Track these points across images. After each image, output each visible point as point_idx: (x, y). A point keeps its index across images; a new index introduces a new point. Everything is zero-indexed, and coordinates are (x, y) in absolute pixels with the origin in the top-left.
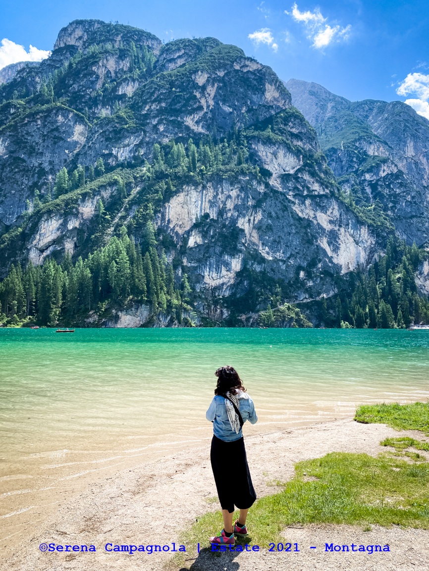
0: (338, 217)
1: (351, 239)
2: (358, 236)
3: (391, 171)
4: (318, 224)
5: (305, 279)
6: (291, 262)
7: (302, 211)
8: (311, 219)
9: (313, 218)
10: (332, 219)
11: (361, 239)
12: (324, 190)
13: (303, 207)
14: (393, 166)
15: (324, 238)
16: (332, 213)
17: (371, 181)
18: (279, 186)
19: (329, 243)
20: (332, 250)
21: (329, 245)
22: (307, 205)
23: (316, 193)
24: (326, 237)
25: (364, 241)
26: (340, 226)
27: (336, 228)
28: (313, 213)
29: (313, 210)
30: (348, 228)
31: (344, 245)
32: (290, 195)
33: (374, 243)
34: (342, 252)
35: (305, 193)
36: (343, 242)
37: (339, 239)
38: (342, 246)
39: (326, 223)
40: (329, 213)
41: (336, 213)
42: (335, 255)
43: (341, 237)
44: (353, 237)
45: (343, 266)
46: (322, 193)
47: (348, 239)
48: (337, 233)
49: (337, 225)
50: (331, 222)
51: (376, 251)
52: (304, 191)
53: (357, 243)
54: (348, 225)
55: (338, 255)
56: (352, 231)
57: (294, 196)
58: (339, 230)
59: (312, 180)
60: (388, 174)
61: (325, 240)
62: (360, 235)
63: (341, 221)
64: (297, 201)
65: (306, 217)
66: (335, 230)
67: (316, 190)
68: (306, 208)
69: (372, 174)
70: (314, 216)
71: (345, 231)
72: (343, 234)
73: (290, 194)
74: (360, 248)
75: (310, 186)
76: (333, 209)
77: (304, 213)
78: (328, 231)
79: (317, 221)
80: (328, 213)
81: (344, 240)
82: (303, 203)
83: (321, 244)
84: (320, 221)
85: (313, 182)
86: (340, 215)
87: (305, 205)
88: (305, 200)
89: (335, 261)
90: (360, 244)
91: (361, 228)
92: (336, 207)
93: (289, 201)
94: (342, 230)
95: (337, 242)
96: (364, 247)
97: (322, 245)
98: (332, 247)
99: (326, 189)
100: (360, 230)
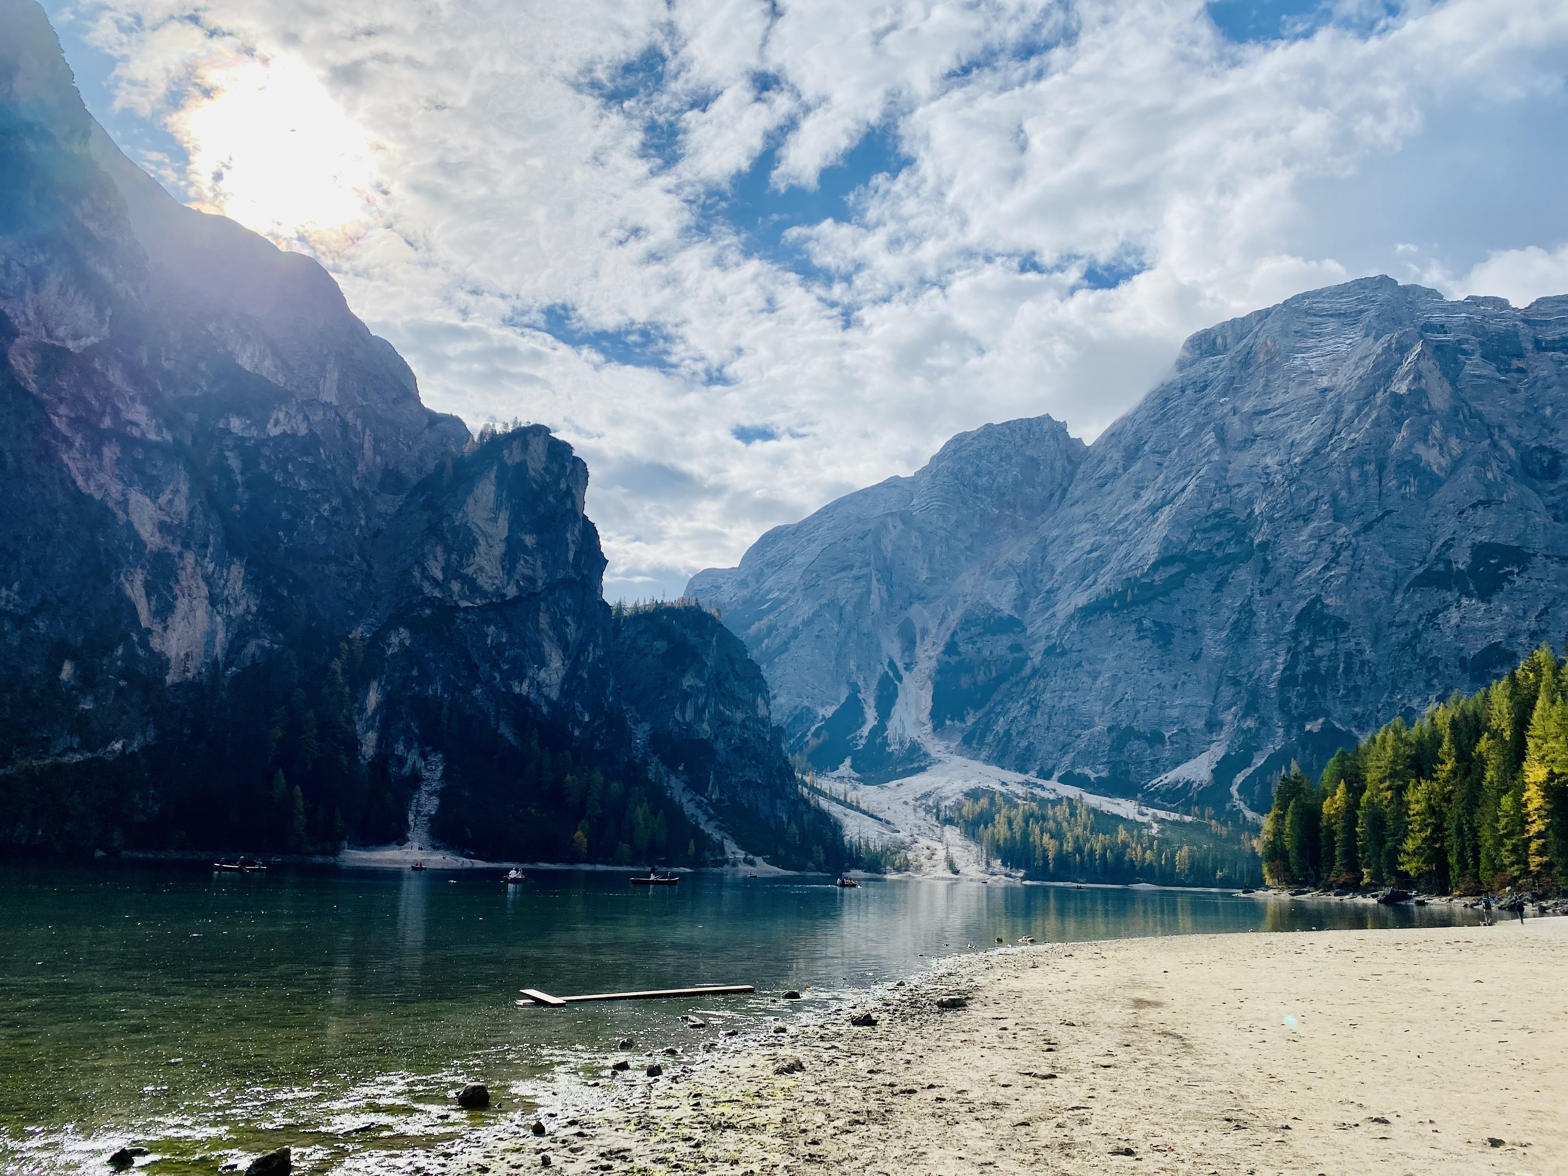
0: (185, 516)
1: (205, 590)
2: (223, 582)
3: (292, 428)
4: (129, 525)
5: (73, 688)
6: (41, 624)
7: (87, 474)
8: (110, 505)
9: (118, 503)
10: (168, 519)
11: (226, 592)
12: (159, 432)
13: (93, 464)
14: (300, 417)
15: (139, 571)
16: (170, 502)
17: (243, 439)
18: (30, 377)
19: (150, 589)
20: (153, 609)
21: (148, 595)
22: (106, 461)
23: (137, 433)
24: (143, 567)
25: (231, 601)
26: (186, 546)
27: (175, 549)
28: (120, 487)
29: (121, 479)
30: (205, 556)
31: (185, 601)
32: (59, 416)
33: (254, 609)
34: (177, 620)
35: (107, 423)
36: (186, 591)
37: (177, 581)
38: (182, 605)
39: (149, 527)
40: (163, 499)
41: (181, 506)
42: (157, 628)
43: (182, 575)
44: (209, 584)
45: (173, 662)
46: (152, 436)
47: (198, 588)
48: (174, 563)
49: (179, 540)
50: (163, 527)
51: (255, 634)
52: (103, 413)
53: (213, 600)
54: (205, 546)
55: (165, 629)
56: (211, 567)
57: (73, 422)
58: (181, 556)
59: (130, 391)
60: (284, 434)
61: (139, 577)
62: (226, 581)
63: (190, 533)
64: (78, 441)
65: (98, 496)
66: (170, 555)
67: (137, 425)
68: (101, 469)
69: (248, 422)
70: (122, 499)
71: (196, 561)
72: (189, 570)
73: (61, 412)
74: (219, 619)
75: (120, 406)
76: (176, 492)
77: (92, 482)
78: (151, 552)
79: (127, 514)
80: (159, 501)
81: (190, 588)
82: (97, 451)
83: (127, 585)
84: (134, 518)
85: (132, 399)
86: (191, 514)
87: (100, 457)
88: (102, 444)
89: (155, 643)
90: (219, 607)
91: (232, 563)
92: (184, 488)
93: (56, 433)
94: (190, 558)
95: (171, 589)
96: (229, 616)
97: (129, 591)
98: (153, 603)
99: (164, 430)
100: (229, 568)
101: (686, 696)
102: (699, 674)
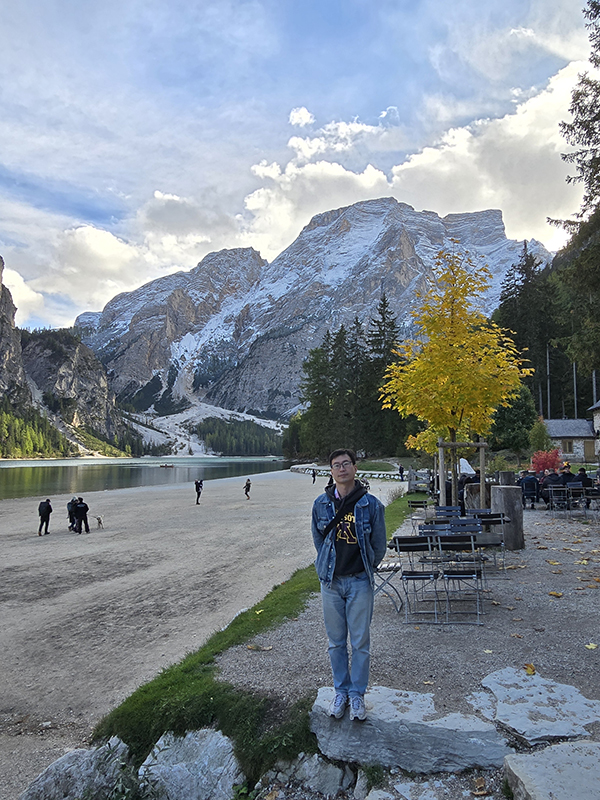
101: (62, 377)
102: (69, 367)
